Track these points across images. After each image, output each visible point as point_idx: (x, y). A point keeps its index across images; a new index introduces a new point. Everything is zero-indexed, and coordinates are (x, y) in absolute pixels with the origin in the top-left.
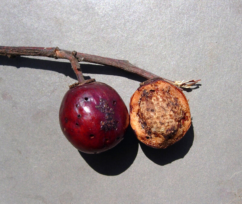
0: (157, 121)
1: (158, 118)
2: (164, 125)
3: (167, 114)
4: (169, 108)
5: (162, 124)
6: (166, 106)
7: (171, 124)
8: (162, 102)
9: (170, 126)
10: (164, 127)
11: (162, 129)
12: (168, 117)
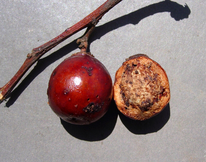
0: (133, 93)
1: (134, 90)
2: (140, 97)
3: (143, 87)
4: (146, 82)
5: (138, 96)
6: (143, 79)
7: (147, 97)
8: (140, 76)
9: (146, 98)
10: (139, 99)
11: (138, 100)
12: (144, 90)
